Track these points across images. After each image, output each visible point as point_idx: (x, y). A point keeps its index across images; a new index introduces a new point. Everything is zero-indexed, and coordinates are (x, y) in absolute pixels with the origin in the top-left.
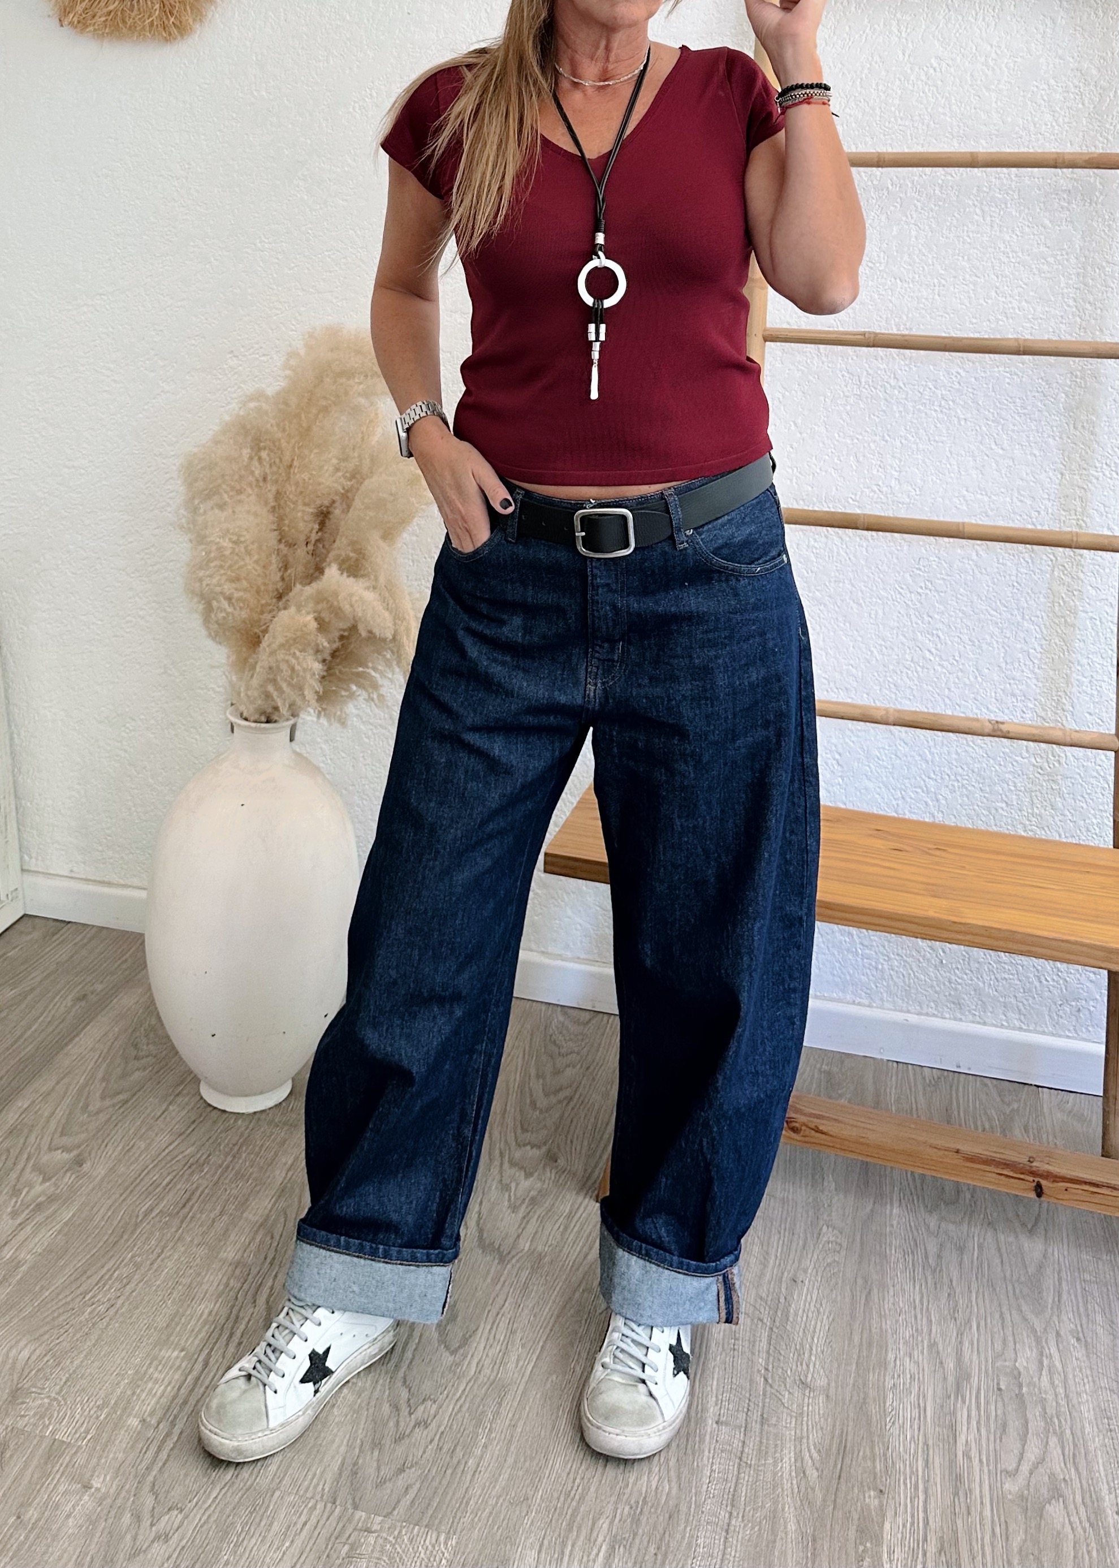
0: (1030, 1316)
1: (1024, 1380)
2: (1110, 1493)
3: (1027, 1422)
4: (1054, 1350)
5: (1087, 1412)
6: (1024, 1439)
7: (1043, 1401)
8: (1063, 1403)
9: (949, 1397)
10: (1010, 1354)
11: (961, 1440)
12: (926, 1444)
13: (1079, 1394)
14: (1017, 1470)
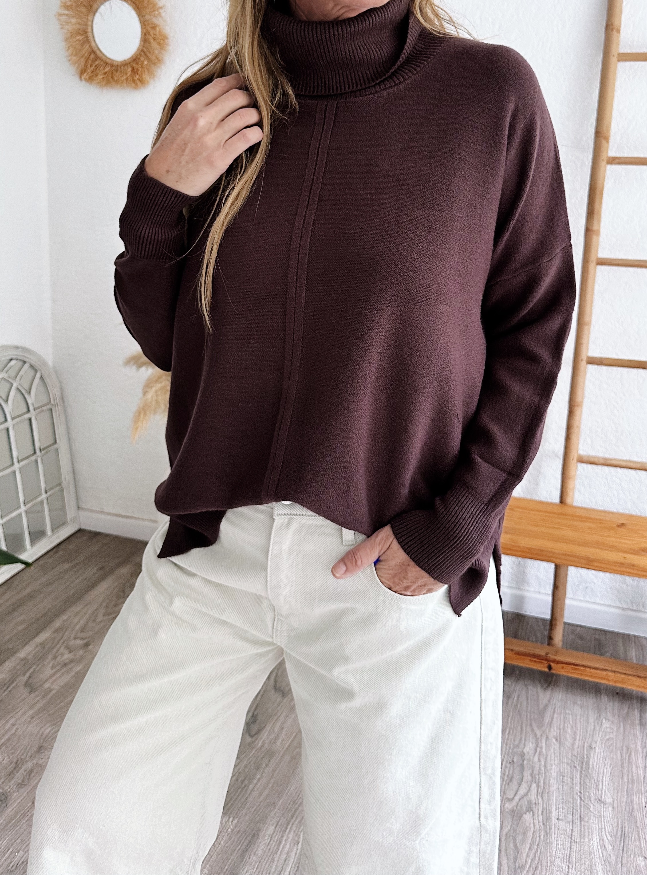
0: (535, 728)
1: (526, 757)
2: (556, 810)
3: (523, 777)
4: (544, 745)
5: (553, 772)
6: (520, 784)
7: (533, 768)
8: (543, 768)
10: (522, 746)
13: (551, 765)
14: (513, 798)
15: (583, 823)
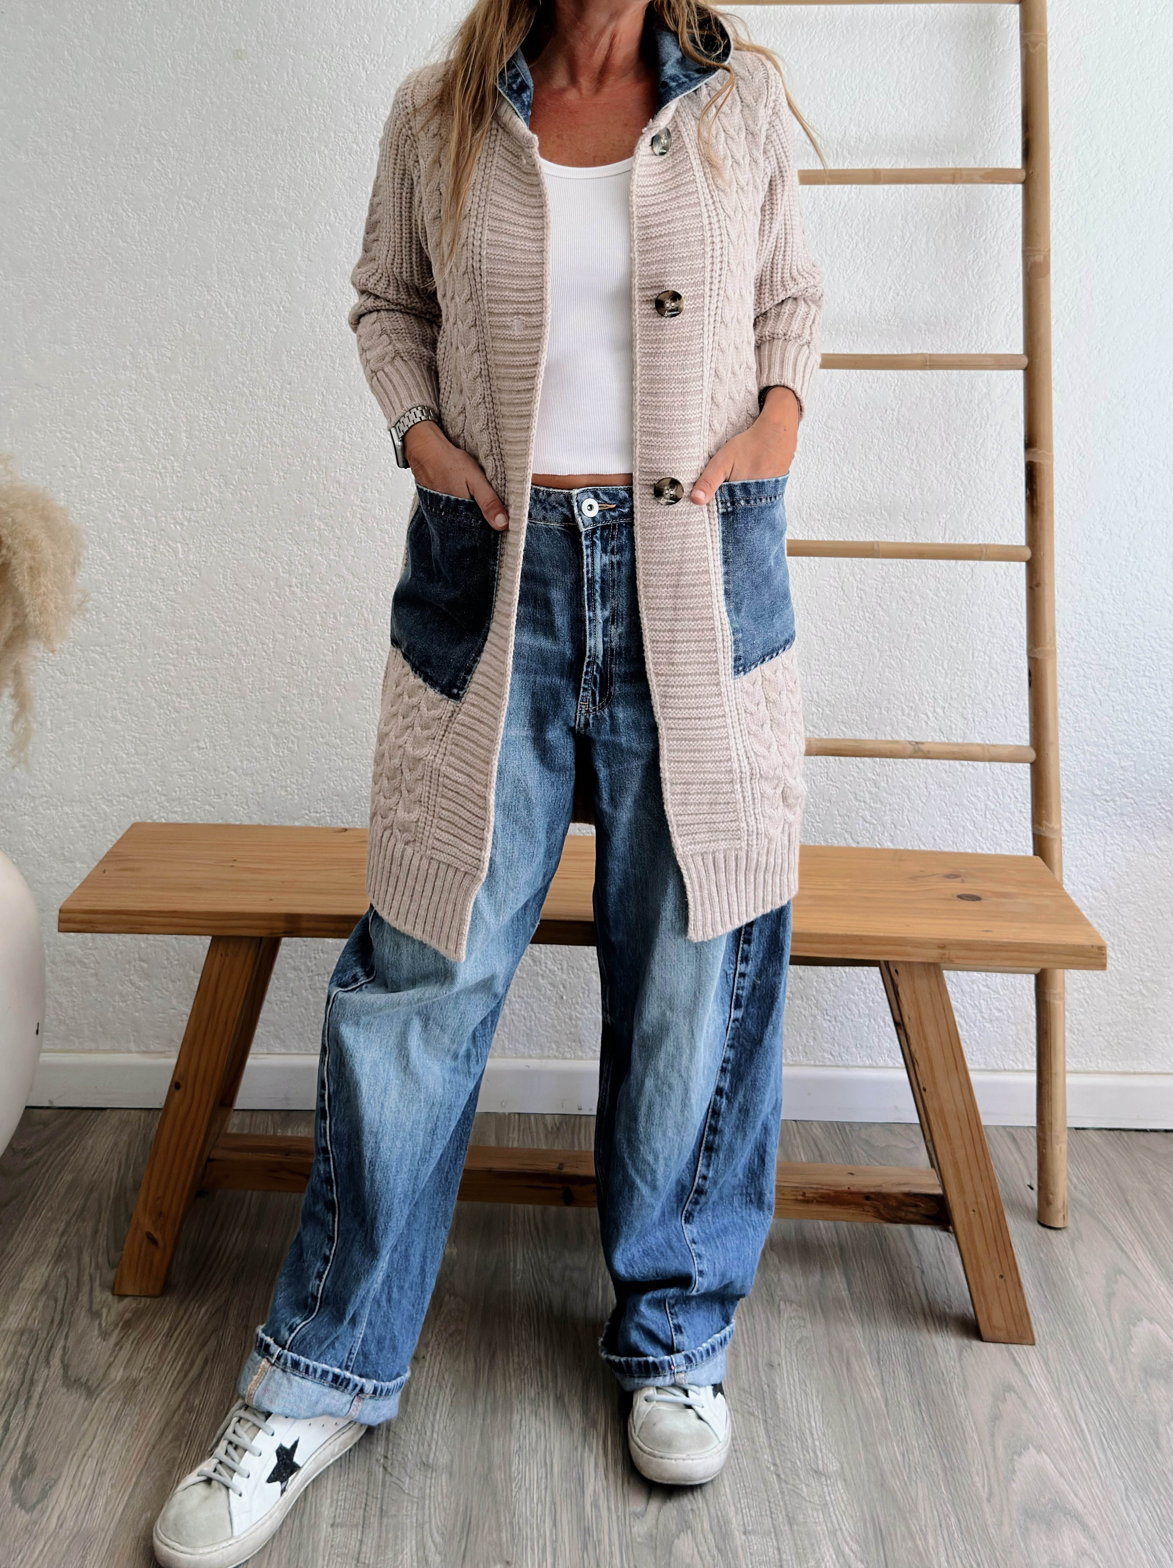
2: (737, 1513)
9: (576, 1449)
11: (589, 1491)
12: (554, 1503)
14: (646, 1509)
15: (795, 1527)
